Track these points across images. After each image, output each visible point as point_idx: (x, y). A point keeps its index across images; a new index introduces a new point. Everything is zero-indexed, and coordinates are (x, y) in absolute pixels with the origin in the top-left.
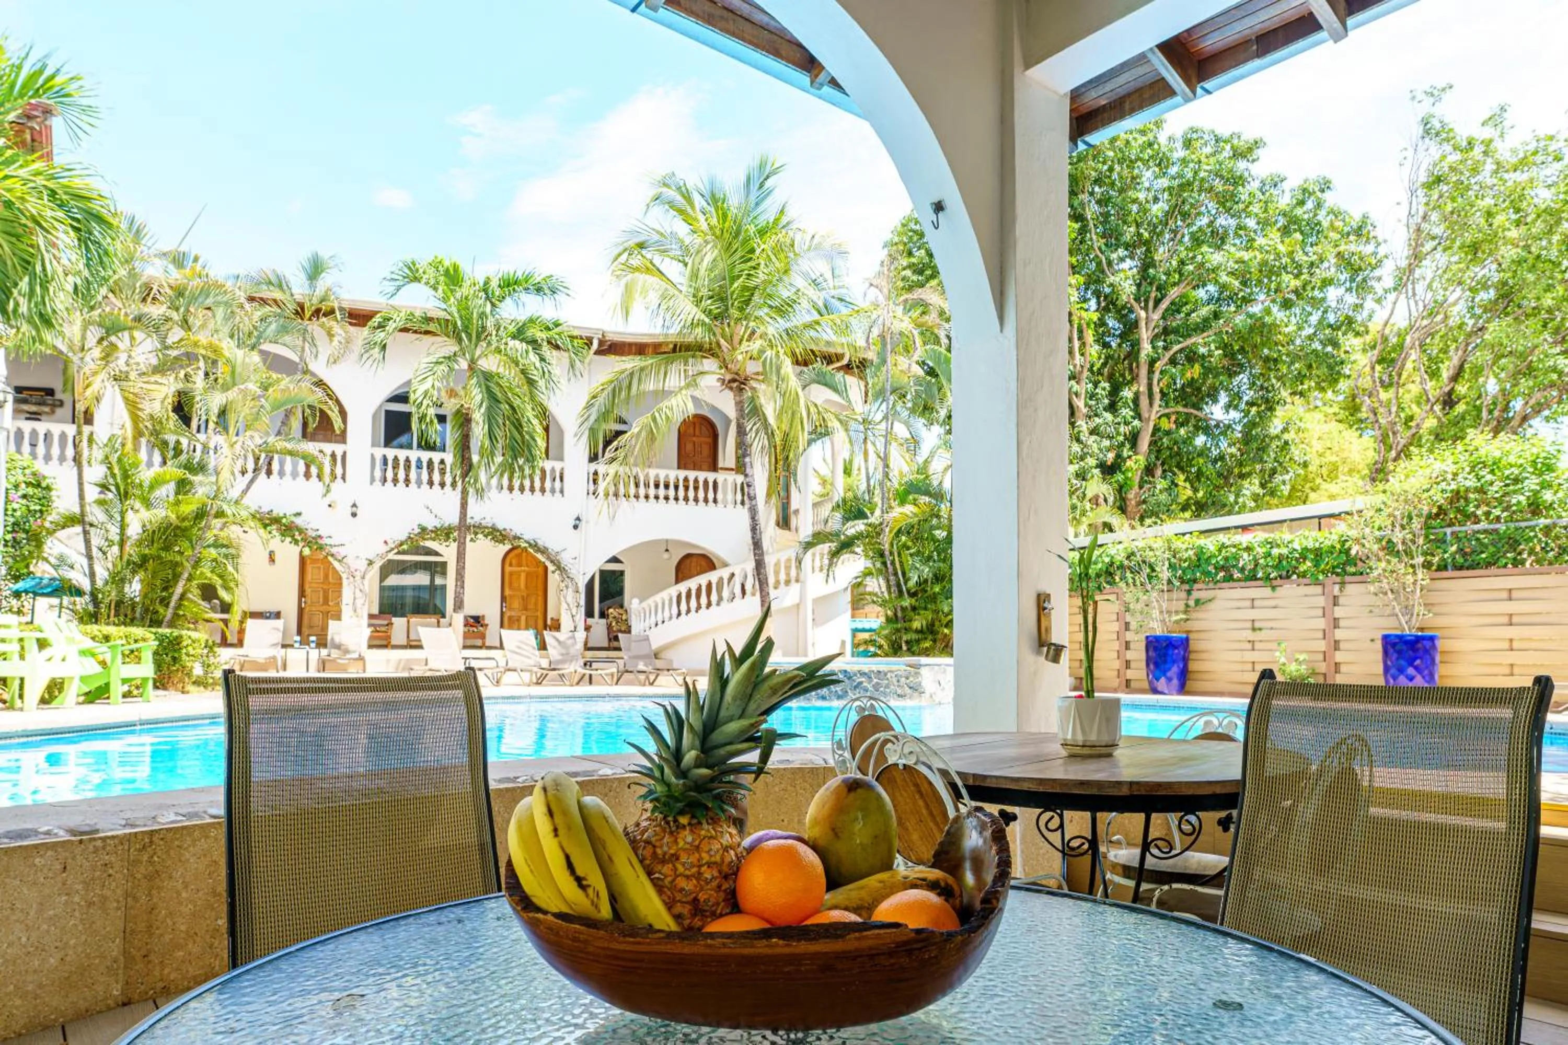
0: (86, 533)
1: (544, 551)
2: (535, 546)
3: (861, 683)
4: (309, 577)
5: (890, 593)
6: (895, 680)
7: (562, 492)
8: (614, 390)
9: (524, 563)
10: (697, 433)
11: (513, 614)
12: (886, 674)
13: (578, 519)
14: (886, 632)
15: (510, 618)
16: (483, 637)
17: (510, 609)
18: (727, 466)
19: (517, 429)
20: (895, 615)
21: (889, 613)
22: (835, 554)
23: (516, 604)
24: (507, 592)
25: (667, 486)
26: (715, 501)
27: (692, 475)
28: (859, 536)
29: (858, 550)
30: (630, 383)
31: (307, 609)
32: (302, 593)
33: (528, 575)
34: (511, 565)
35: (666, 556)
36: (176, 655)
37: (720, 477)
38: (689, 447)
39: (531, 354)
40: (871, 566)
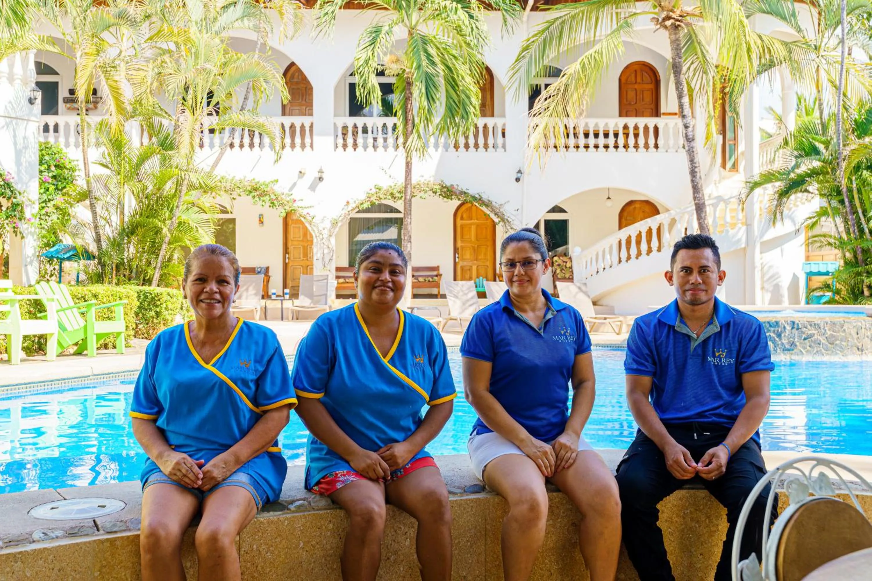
0: (92, 206)
1: (488, 204)
2: (480, 200)
3: (812, 336)
4: (291, 236)
5: (848, 233)
6: (854, 332)
7: (504, 146)
8: (545, 40)
9: (474, 215)
10: (639, 80)
11: (465, 263)
12: (842, 326)
13: (519, 172)
14: (844, 276)
15: (462, 268)
16: (438, 286)
17: (463, 259)
18: (669, 111)
19: (453, 88)
20: (855, 257)
21: (848, 255)
22: (784, 193)
23: (468, 255)
24: (459, 244)
25: (606, 135)
26: (656, 146)
27: (631, 122)
28: (814, 173)
29: (810, 188)
30: (561, 33)
31: (290, 265)
32: (286, 250)
33: (478, 226)
34: (462, 218)
35: (609, 203)
36: (158, 310)
37: (660, 121)
38: (631, 94)
39: (460, 12)
40: (826, 205)
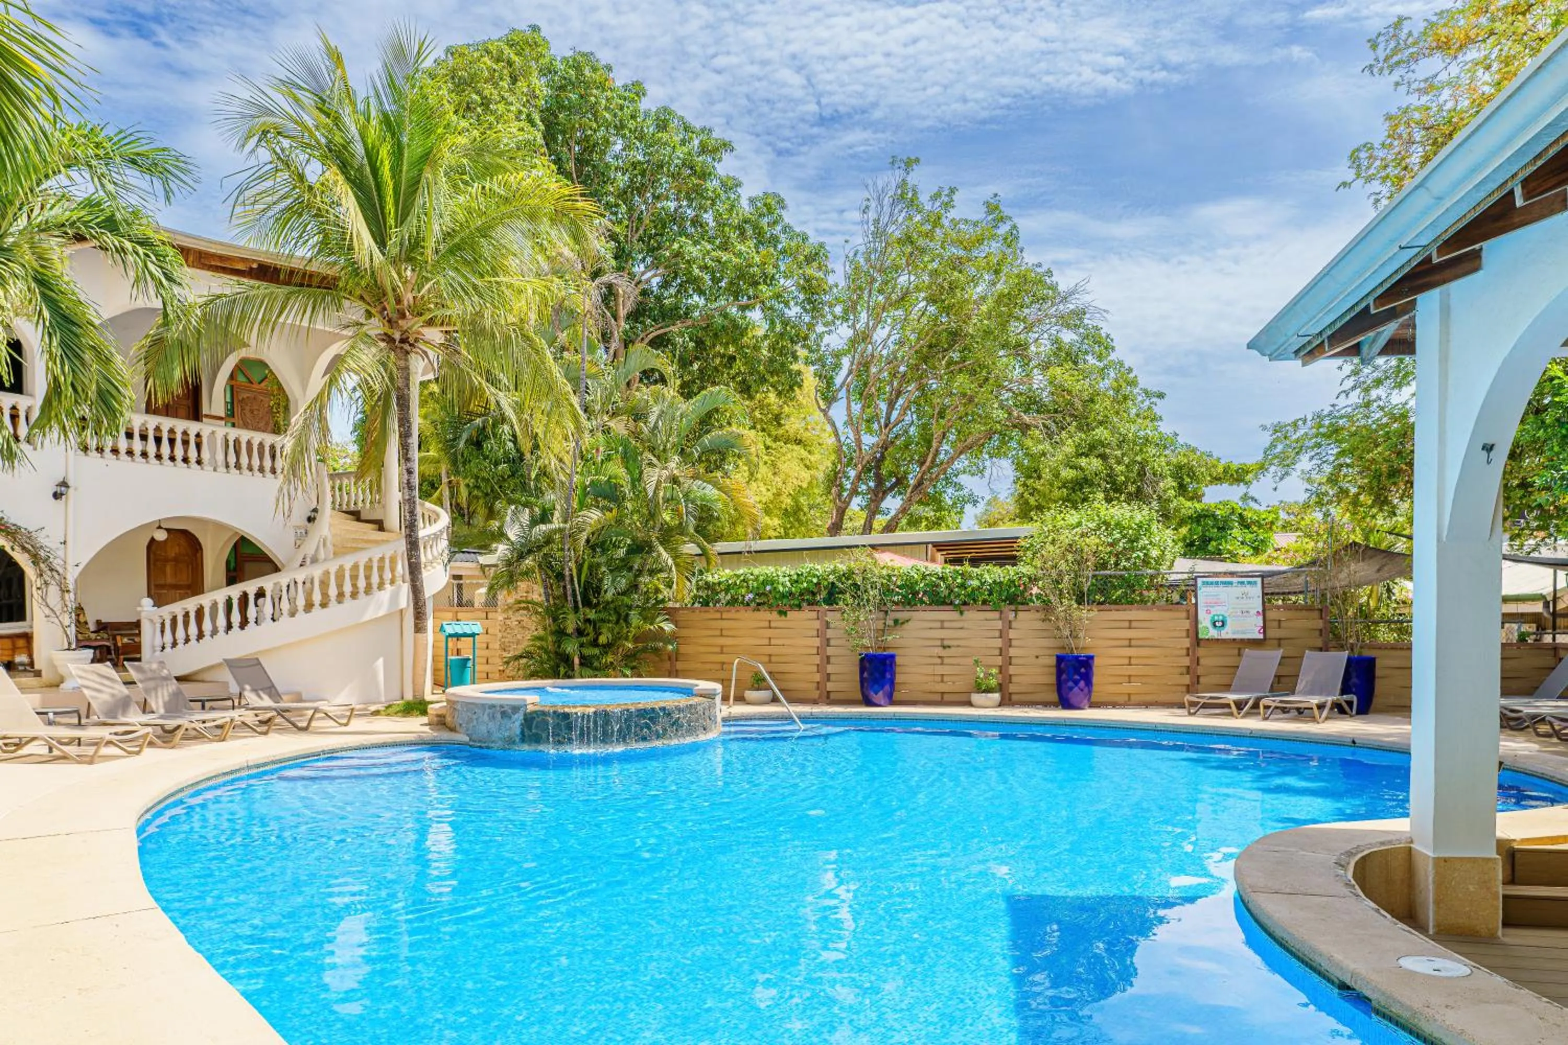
13: (64, 484)
18: (213, 413)
37: (205, 428)
